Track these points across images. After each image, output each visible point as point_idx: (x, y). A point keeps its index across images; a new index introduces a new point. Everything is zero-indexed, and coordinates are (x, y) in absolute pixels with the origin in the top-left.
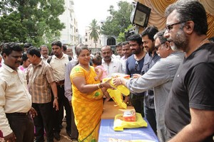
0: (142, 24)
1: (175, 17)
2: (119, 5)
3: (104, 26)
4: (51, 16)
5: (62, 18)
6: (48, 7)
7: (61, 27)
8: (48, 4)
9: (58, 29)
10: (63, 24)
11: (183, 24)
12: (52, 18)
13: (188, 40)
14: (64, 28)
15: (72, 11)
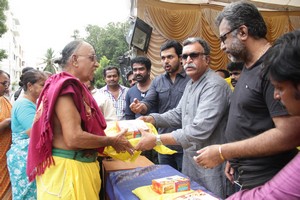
1: (225, 26)
10: (3, 52)
11: (235, 31)
14: (6, 57)
15: (15, 34)
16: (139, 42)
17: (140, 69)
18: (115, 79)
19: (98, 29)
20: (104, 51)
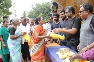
0: (55, 10)
2: (36, 5)
3: (29, 14)
4: (5, 8)
5: (10, 10)
6: (4, 4)
7: (10, 14)
8: (4, 3)
9: (9, 14)
10: (11, 12)
12: (6, 9)
13: (71, 16)
14: (12, 14)
15: (14, 7)
16: (54, 9)
17: (55, 17)
18: (51, 20)
19: (39, 5)
20: (41, 11)
